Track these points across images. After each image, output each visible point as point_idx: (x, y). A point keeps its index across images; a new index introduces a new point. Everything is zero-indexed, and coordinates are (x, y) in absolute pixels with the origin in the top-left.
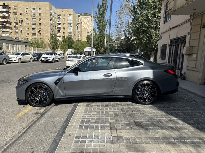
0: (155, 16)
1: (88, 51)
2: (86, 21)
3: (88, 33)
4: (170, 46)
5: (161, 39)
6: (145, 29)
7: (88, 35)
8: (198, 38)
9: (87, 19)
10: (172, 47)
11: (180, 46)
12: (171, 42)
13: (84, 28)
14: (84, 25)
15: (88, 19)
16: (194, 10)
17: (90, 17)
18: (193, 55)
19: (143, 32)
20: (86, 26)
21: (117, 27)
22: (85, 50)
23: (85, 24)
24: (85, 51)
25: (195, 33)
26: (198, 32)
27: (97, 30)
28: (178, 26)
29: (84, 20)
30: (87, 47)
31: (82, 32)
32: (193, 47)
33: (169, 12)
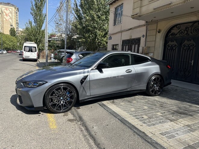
0: (99, 17)
1: (29, 47)
2: (8, 12)
3: (12, 25)
4: (122, 46)
5: (111, 39)
6: (91, 29)
7: (11, 28)
8: (155, 40)
9: (9, 10)
10: (125, 47)
11: (133, 46)
12: (123, 43)
13: (5, 20)
14: (5, 17)
15: (11, 10)
16: (154, 17)
17: (13, 8)
18: (150, 54)
19: (88, 31)
20: (8, 18)
21: (57, 24)
22: (25, 44)
23: (6, 15)
24: (25, 46)
25: (151, 36)
26: (154, 35)
27: (33, 24)
28: (131, 29)
29: (5, 11)
30: (27, 42)
31: (4, 24)
32: (149, 47)
33: (134, 16)
